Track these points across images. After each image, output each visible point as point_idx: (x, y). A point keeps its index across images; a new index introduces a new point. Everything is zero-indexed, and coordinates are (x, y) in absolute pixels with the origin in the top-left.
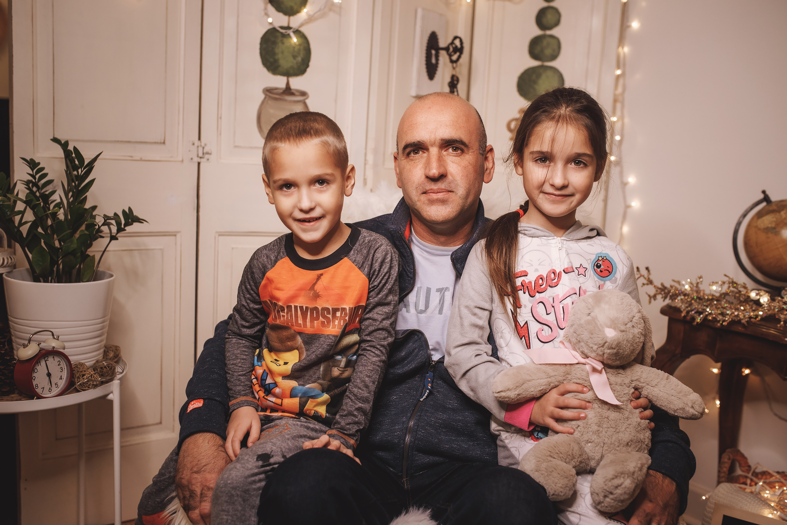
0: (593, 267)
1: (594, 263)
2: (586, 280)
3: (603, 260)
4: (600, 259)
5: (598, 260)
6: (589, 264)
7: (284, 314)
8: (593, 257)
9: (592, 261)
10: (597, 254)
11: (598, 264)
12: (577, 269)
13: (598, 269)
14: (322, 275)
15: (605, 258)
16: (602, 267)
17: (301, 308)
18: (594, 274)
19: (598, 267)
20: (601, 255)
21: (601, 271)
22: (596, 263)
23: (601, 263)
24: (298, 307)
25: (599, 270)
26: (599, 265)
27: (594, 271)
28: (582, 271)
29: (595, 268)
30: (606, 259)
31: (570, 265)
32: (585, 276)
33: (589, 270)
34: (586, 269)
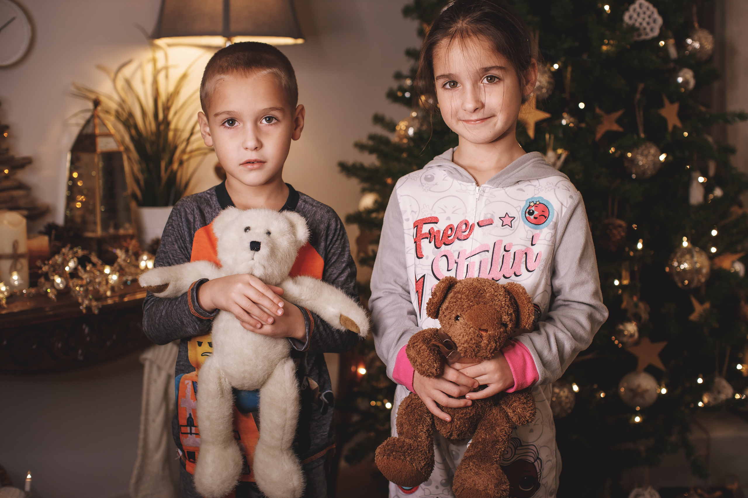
0: (524, 215)
1: (525, 210)
2: (514, 231)
3: (538, 206)
4: (532, 204)
5: (530, 206)
6: (518, 212)
8: (523, 205)
9: (522, 207)
10: (527, 200)
11: (530, 210)
12: (502, 219)
13: (530, 216)
15: (539, 203)
16: (536, 213)
18: (525, 223)
19: (531, 213)
20: (533, 200)
21: (535, 218)
22: (528, 210)
23: (533, 208)
25: (532, 217)
26: (531, 211)
27: (526, 219)
28: (507, 221)
29: (527, 215)
30: (541, 204)
31: (489, 216)
32: (511, 227)
33: (519, 219)
34: (513, 218)
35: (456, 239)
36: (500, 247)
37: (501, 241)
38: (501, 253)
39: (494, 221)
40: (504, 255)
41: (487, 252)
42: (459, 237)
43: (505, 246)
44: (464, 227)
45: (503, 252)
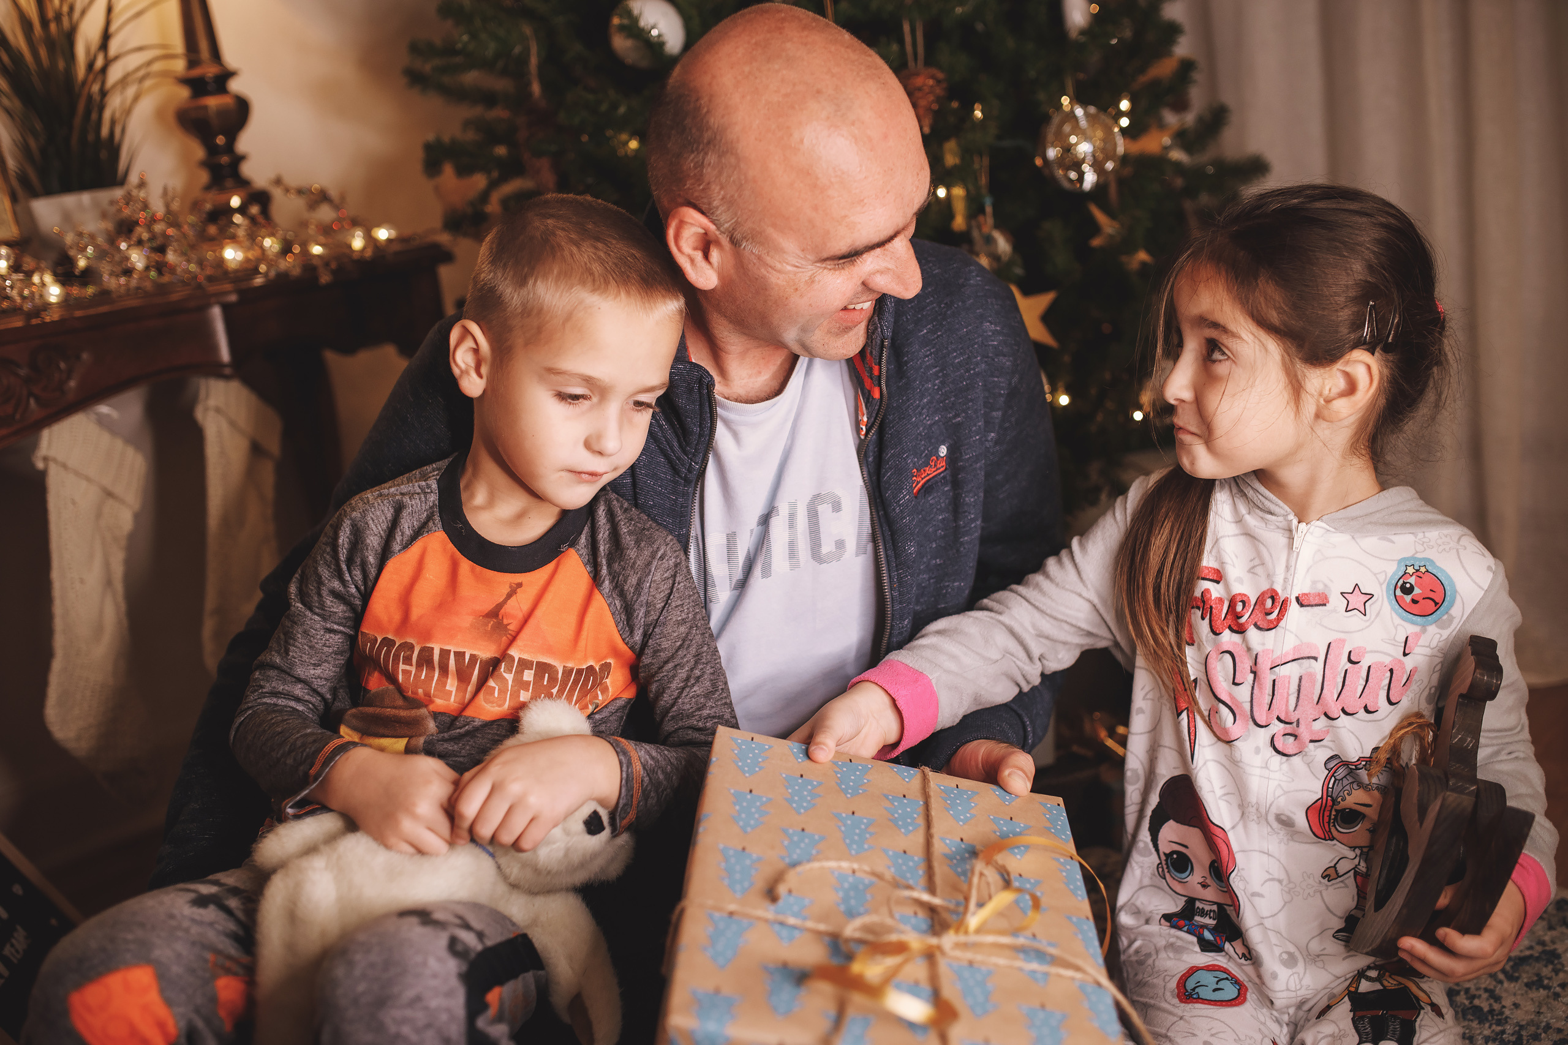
0: (1392, 592)
1: (1394, 582)
2: (1368, 624)
3: (1421, 575)
4: (1410, 570)
5: (1405, 573)
6: (1381, 585)
7: (408, 668)
8: (1392, 570)
9: (1389, 575)
10: (1400, 561)
11: (1405, 583)
12: (1345, 595)
13: (1405, 596)
14: (520, 585)
15: (1423, 570)
16: (1417, 591)
17: (460, 655)
18: (1393, 609)
19: (1407, 590)
20: (1412, 562)
21: (1414, 601)
22: (1401, 582)
23: (1412, 580)
24: (452, 655)
25: (1408, 598)
26: (1408, 586)
27: (1394, 602)
28: (1357, 600)
29: (1399, 592)
30: (1427, 571)
31: (1320, 588)
32: (1365, 615)
33: (1380, 599)
34: (1370, 596)
35: (1252, 626)
36: (1341, 654)
37: (1343, 641)
38: (1341, 666)
39: (1330, 600)
40: (1346, 671)
41: (1312, 661)
42: (1258, 623)
43: (1350, 652)
44: (1269, 603)
45: (1345, 664)
